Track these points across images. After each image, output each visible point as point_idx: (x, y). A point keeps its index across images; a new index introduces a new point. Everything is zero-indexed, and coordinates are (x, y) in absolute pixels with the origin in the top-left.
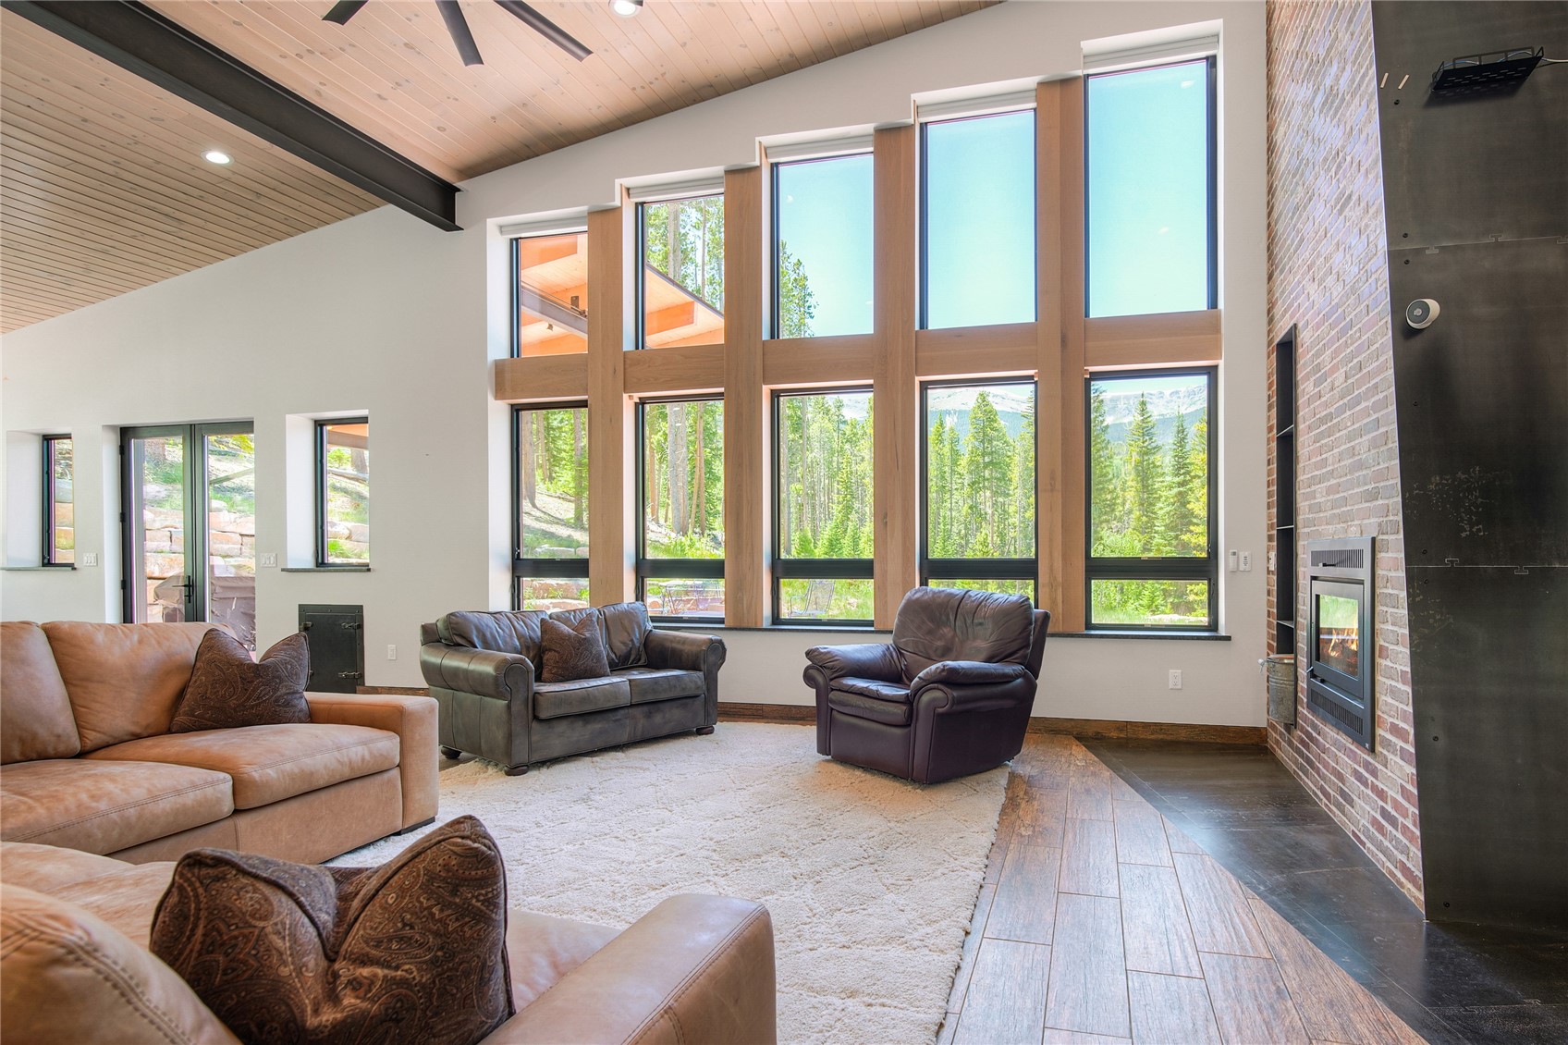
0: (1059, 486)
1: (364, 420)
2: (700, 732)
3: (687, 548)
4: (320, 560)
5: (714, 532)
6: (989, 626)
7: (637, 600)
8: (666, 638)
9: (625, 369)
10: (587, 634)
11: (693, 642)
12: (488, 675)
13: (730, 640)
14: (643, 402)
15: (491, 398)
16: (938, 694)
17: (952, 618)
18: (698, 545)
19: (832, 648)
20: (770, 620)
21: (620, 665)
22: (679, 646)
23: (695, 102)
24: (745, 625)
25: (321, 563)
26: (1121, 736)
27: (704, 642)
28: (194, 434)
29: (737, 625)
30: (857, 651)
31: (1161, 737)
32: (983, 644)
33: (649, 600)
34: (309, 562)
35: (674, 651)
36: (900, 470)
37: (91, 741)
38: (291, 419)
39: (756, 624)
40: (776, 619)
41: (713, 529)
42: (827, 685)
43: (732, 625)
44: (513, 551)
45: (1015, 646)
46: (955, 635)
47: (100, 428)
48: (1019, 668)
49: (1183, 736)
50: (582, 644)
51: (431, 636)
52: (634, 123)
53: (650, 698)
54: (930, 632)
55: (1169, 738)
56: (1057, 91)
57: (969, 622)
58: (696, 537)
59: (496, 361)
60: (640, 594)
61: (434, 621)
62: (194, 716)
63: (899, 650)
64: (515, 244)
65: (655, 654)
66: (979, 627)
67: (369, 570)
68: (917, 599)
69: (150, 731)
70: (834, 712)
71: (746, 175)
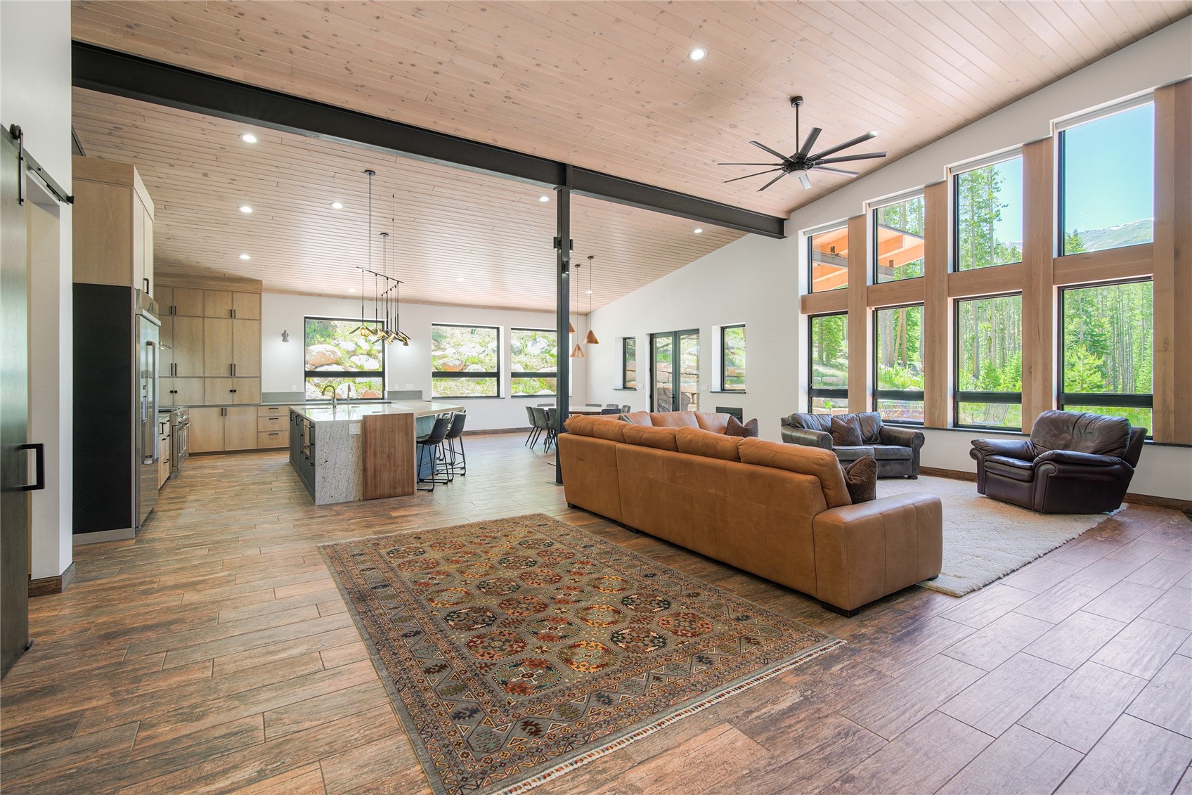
0: (1171, 347)
1: (743, 326)
2: (909, 478)
3: (894, 376)
4: (724, 388)
5: (913, 363)
6: (1097, 434)
7: (873, 411)
8: (891, 430)
9: (868, 295)
10: (853, 426)
11: (907, 433)
12: (814, 440)
13: (926, 433)
14: (877, 310)
15: (800, 313)
16: (1050, 467)
17: (1071, 429)
18: (901, 374)
19: (987, 440)
20: (952, 424)
21: (867, 441)
22: (898, 435)
24: (936, 427)
27: (913, 433)
28: (676, 335)
30: (1004, 443)
32: (1091, 444)
33: (880, 410)
34: (719, 389)
35: (895, 437)
36: (1041, 340)
38: (713, 328)
39: (943, 426)
40: (956, 424)
41: (912, 360)
42: (983, 458)
43: (928, 426)
44: (809, 385)
45: (1114, 446)
46: (1073, 438)
47: (645, 335)
48: (1115, 459)
50: (850, 431)
51: (785, 423)
53: (884, 457)
54: (1055, 436)
56: (1172, 92)
57: (1083, 431)
58: (899, 368)
59: (802, 296)
60: (875, 408)
61: (787, 417)
63: (1034, 446)
64: (810, 235)
65: (884, 437)
66: (1089, 435)
67: (745, 393)
68: (1048, 417)
70: (988, 473)
71: (938, 186)
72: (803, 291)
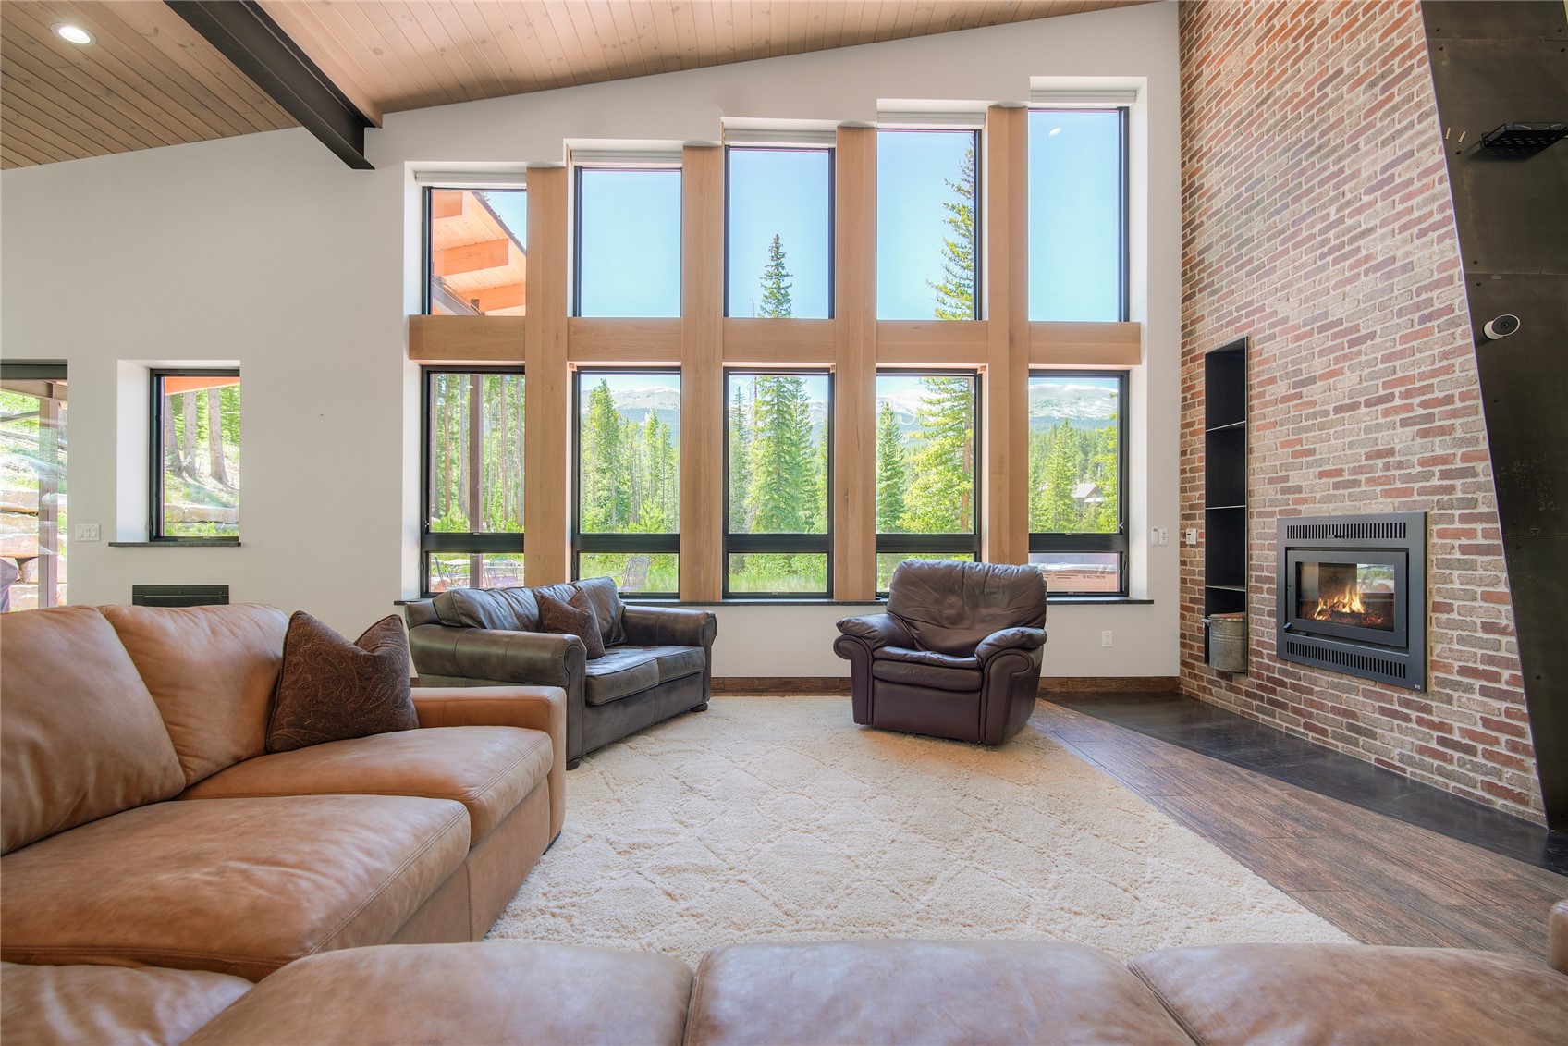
0: (1007, 469)
1: (234, 373)
2: (695, 709)
4: (155, 534)
6: (1005, 594)
8: (644, 615)
9: (568, 335)
10: (588, 612)
11: (688, 617)
14: (581, 370)
15: (406, 357)
16: (1014, 659)
17: (958, 588)
19: (863, 619)
20: (722, 594)
23: (657, 72)
24: (700, 600)
25: (156, 536)
26: (1063, 690)
27: (702, 617)
29: (694, 600)
31: (1096, 689)
32: (1002, 611)
34: (141, 534)
36: (861, 450)
37: (194, 771)
38: (123, 365)
40: (725, 592)
42: (869, 654)
43: (687, 600)
44: (422, 524)
49: (1113, 687)
52: (586, 83)
54: (937, 602)
55: (1103, 690)
56: (1006, 116)
59: (410, 316)
60: (575, 569)
62: (303, 727)
64: (427, 192)
65: (639, 630)
66: (992, 596)
67: (239, 544)
69: (251, 752)
70: (876, 681)
71: (707, 152)
72: (412, 306)
